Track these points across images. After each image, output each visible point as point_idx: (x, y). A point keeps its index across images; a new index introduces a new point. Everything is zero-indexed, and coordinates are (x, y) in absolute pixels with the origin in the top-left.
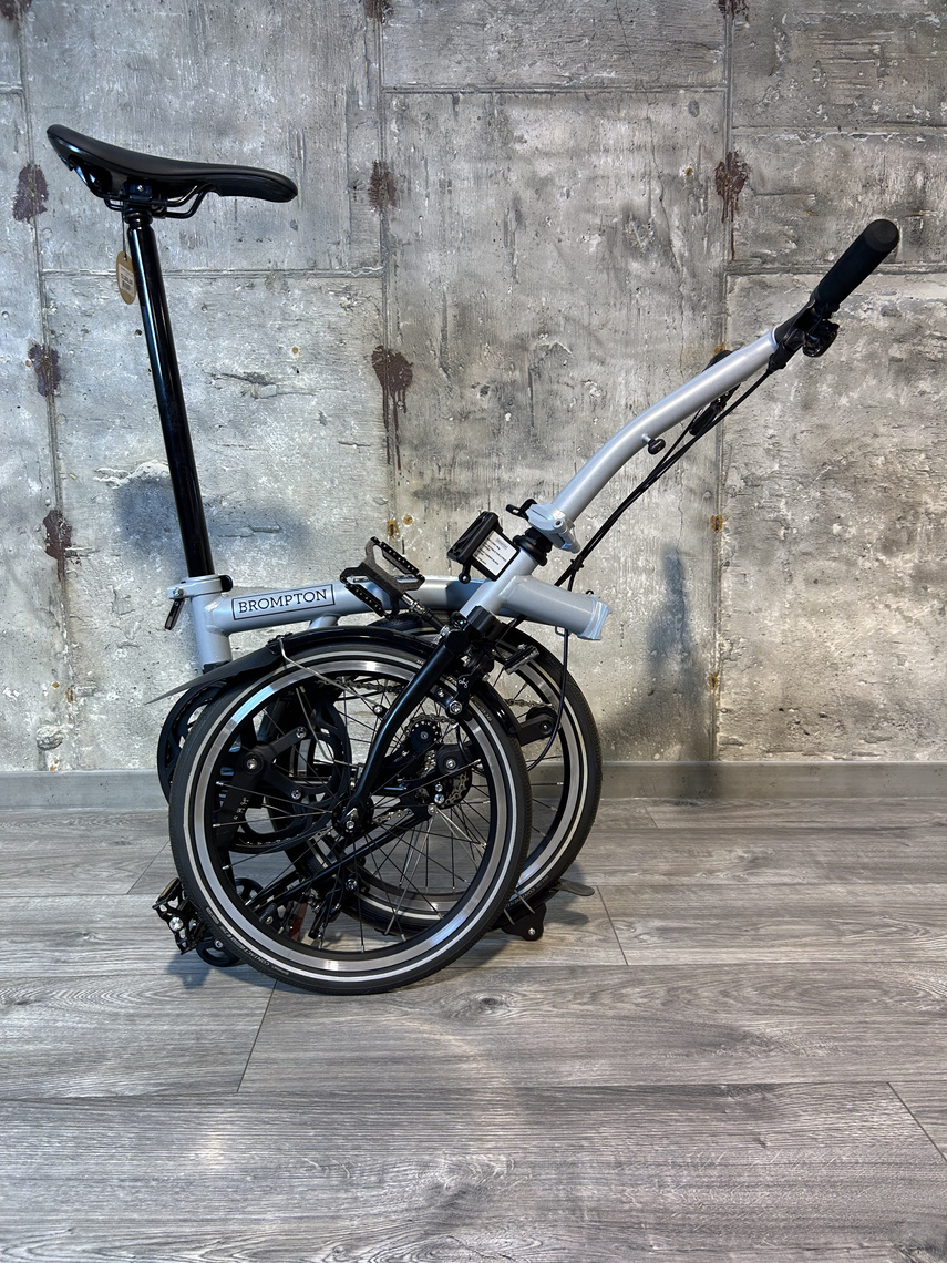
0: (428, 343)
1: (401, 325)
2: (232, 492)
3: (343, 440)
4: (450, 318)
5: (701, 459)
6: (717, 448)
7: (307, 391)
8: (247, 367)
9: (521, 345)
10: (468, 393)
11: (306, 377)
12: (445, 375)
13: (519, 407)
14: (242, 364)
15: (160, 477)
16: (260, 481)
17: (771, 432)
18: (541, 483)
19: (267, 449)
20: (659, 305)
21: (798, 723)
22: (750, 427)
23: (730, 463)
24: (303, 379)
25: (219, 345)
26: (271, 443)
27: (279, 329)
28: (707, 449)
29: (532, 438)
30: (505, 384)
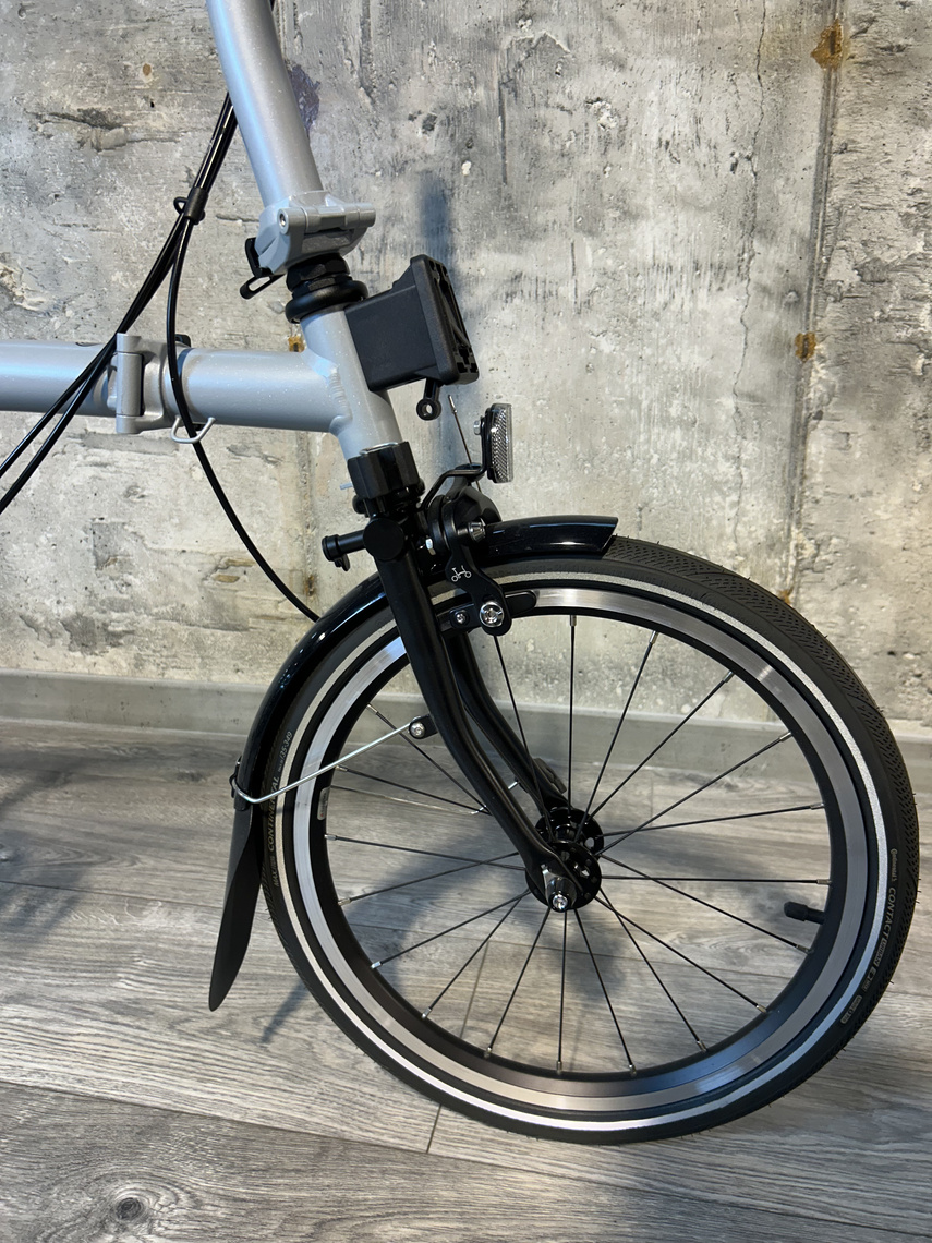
0: (341, 46)
1: (300, 17)
2: (77, 296)
3: (223, 213)
5: (785, 233)
6: (815, 214)
7: (167, 136)
8: (82, 100)
9: (485, 42)
10: (404, 128)
11: (162, 110)
12: (368, 101)
13: (483, 151)
14: (74, 96)
16: (114, 279)
17: (914, 183)
18: (517, 278)
19: (120, 230)
21: (919, 676)
22: (876, 174)
23: (836, 240)
24: (160, 116)
25: (43, 68)
26: (125, 220)
27: (124, 37)
28: (797, 216)
29: (504, 203)
30: (460, 111)
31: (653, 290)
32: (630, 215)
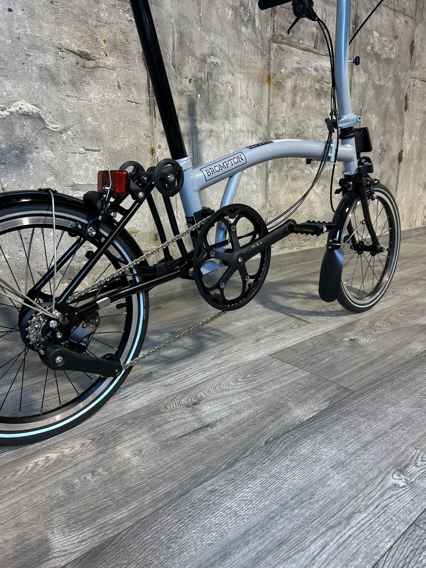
0: (166, 50)
2: (73, 126)
3: (129, 99)
4: (176, 39)
5: (263, 125)
6: (268, 120)
7: (111, 68)
8: (79, 47)
9: (203, 60)
10: (184, 80)
11: (110, 58)
12: (174, 70)
13: (203, 92)
14: (76, 45)
15: (32, 113)
16: (88, 120)
17: (283, 115)
18: (212, 131)
19: (90, 101)
20: (251, 51)
22: (277, 112)
24: (109, 60)
25: (62, 29)
26: (93, 97)
27: (96, 26)
28: (265, 121)
29: (208, 108)
30: (198, 79)
31: (240, 137)
32: (235, 116)
